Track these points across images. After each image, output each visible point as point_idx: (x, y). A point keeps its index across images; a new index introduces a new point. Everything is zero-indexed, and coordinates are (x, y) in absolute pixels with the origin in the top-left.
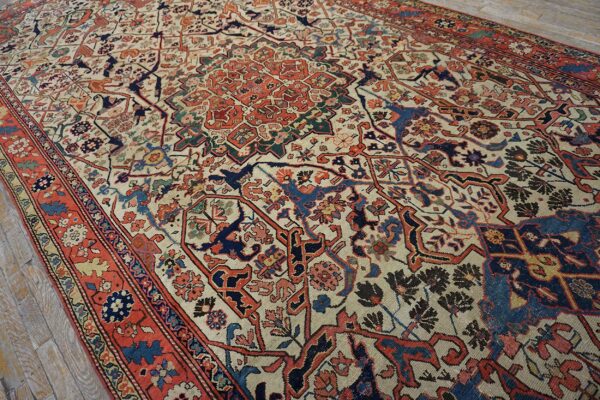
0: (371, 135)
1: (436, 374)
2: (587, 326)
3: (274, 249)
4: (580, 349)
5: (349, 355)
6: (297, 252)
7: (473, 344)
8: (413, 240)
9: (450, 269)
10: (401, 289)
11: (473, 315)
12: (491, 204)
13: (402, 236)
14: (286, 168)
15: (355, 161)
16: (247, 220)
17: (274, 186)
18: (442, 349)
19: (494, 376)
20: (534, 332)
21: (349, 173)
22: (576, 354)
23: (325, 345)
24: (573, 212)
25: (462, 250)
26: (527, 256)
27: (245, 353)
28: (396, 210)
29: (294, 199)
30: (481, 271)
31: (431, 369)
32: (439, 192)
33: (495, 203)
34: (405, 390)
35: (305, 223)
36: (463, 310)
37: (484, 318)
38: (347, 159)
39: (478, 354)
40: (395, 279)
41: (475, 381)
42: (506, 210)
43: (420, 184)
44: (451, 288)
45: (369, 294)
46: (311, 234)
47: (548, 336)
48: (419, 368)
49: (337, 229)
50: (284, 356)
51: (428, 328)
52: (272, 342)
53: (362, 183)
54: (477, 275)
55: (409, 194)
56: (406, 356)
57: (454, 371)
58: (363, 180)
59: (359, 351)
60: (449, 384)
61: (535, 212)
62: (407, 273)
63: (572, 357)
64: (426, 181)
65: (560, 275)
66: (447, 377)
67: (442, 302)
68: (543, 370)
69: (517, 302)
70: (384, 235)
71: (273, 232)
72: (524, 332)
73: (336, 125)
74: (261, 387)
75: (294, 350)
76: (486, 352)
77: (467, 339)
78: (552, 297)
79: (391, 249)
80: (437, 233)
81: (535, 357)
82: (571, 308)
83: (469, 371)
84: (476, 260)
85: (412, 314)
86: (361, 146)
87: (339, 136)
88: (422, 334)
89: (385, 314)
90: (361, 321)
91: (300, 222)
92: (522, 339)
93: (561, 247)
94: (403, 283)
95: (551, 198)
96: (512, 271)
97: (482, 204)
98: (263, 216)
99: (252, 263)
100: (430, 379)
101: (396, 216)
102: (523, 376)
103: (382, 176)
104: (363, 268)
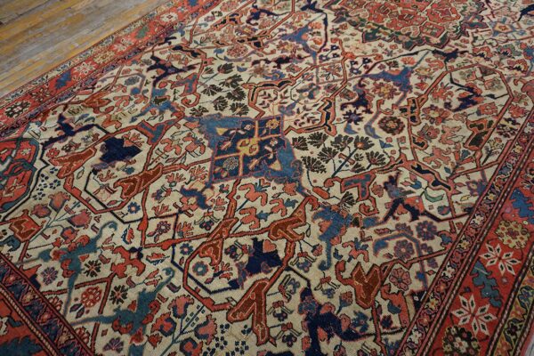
0: (366, 61)
1: (177, 95)
2: (203, 162)
3: (255, 30)
4: (188, 155)
5: (189, 64)
6: (255, 38)
7: (194, 110)
8: (265, 85)
9: (245, 101)
10: (229, 81)
11: (213, 111)
12: (303, 123)
13: (270, 80)
14: (323, 26)
15: (335, 55)
16: (275, 17)
17: (306, 23)
18: (192, 98)
19: (174, 117)
20: (200, 136)
21: (324, 53)
22: (185, 153)
23: (195, 54)
24: (301, 170)
25: (260, 107)
26: (255, 139)
27: (191, 31)
28: (291, 77)
29: (296, 33)
30: (243, 116)
31: (180, 93)
32: (311, 96)
33: (303, 126)
34: (170, 84)
35: (276, 39)
36: (215, 107)
37: (210, 115)
38: (339, 52)
39: (188, 112)
40: (236, 79)
41: (172, 109)
42: (299, 131)
43: (319, 88)
44: (230, 102)
45: (226, 69)
46: (267, 43)
47: (197, 142)
48: (181, 89)
49: (273, 52)
50: (190, 43)
51: (204, 92)
52: (198, 38)
53: (315, 60)
54: (240, 113)
55: (307, 83)
56: (188, 84)
57: (178, 102)
58: (318, 61)
59: (192, 67)
60: (171, 100)
61: (298, 148)
62: (240, 83)
63: (184, 150)
64: (322, 90)
65: (241, 154)
66: (175, 99)
67: (220, 98)
68: (176, 138)
69: (221, 131)
70: (270, 72)
71: (268, 28)
72: (200, 132)
73: (375, 44)
74: (175, 38)
75: (193, 46)
76: (188, 115)
77: (197, 107)
78: (223, 147)
79: (258, 76)
80: (273, 96)
81: (185, 135)
82: (217, 156)
83: (178, 107)
84: (252, 114)
85: (213, 86)
86: (353, 57)
87: (361, 46)
88: (200, 89)
89: (212, 75)
90: (209, 66)
91: (276, 37)
92: (196, 131)
93: (266, 158)
94: (234, 81)
95: (314, 160)
96: (244, 130)
97: (303, 118)
98: (279, 23)
99: (245, 24)
100: (175, 93)
101: (286, 77)
102: (174, 129)
103: (323, 69)
104: (243, 65)
